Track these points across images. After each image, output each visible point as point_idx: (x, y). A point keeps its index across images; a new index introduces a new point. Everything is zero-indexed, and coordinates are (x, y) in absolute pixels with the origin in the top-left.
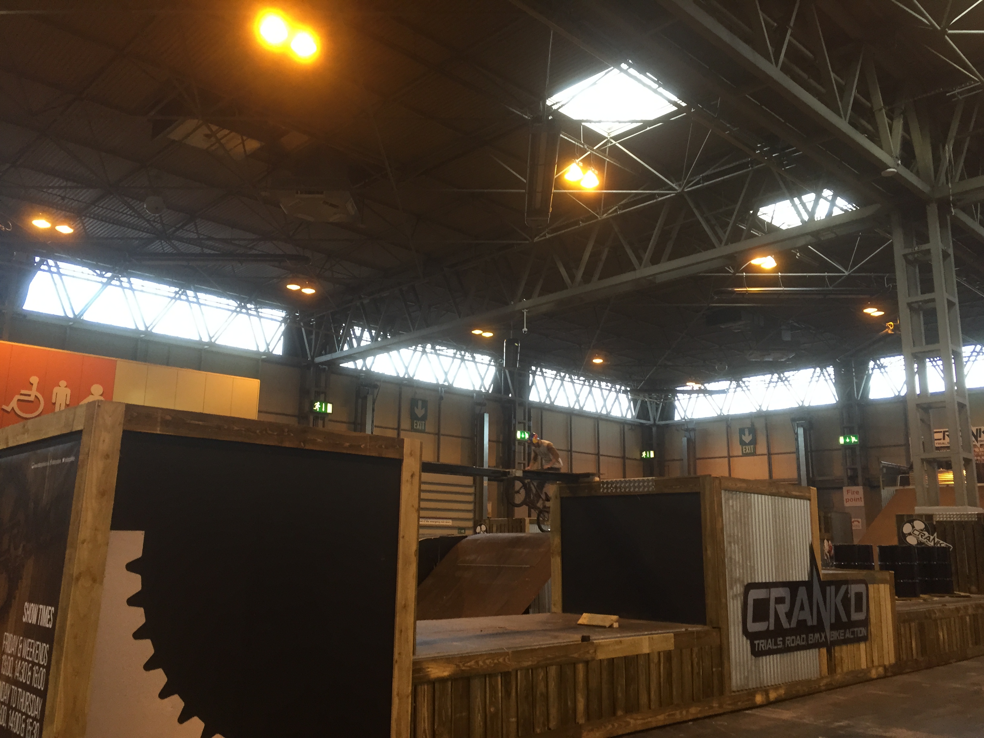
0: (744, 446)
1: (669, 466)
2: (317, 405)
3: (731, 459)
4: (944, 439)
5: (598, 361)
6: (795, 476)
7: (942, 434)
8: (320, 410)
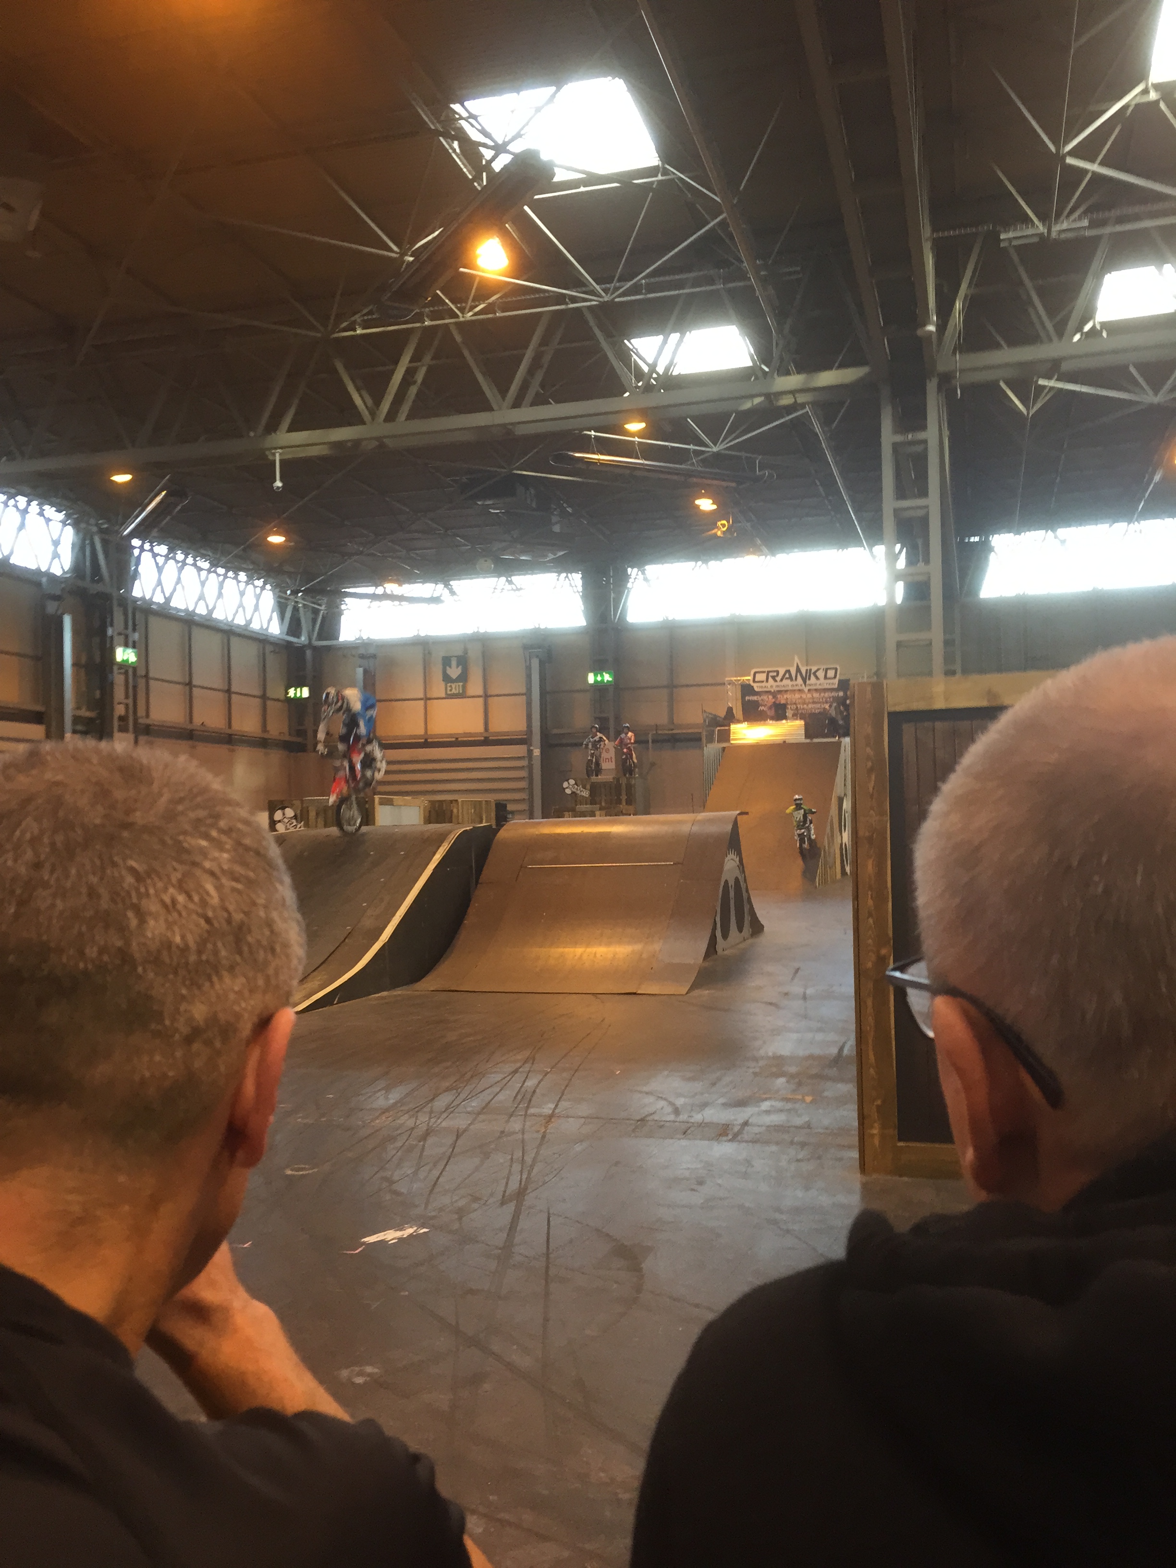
4: (767, 681)
5: (276, 539)
6: (522, 726)
7: (765, 675)
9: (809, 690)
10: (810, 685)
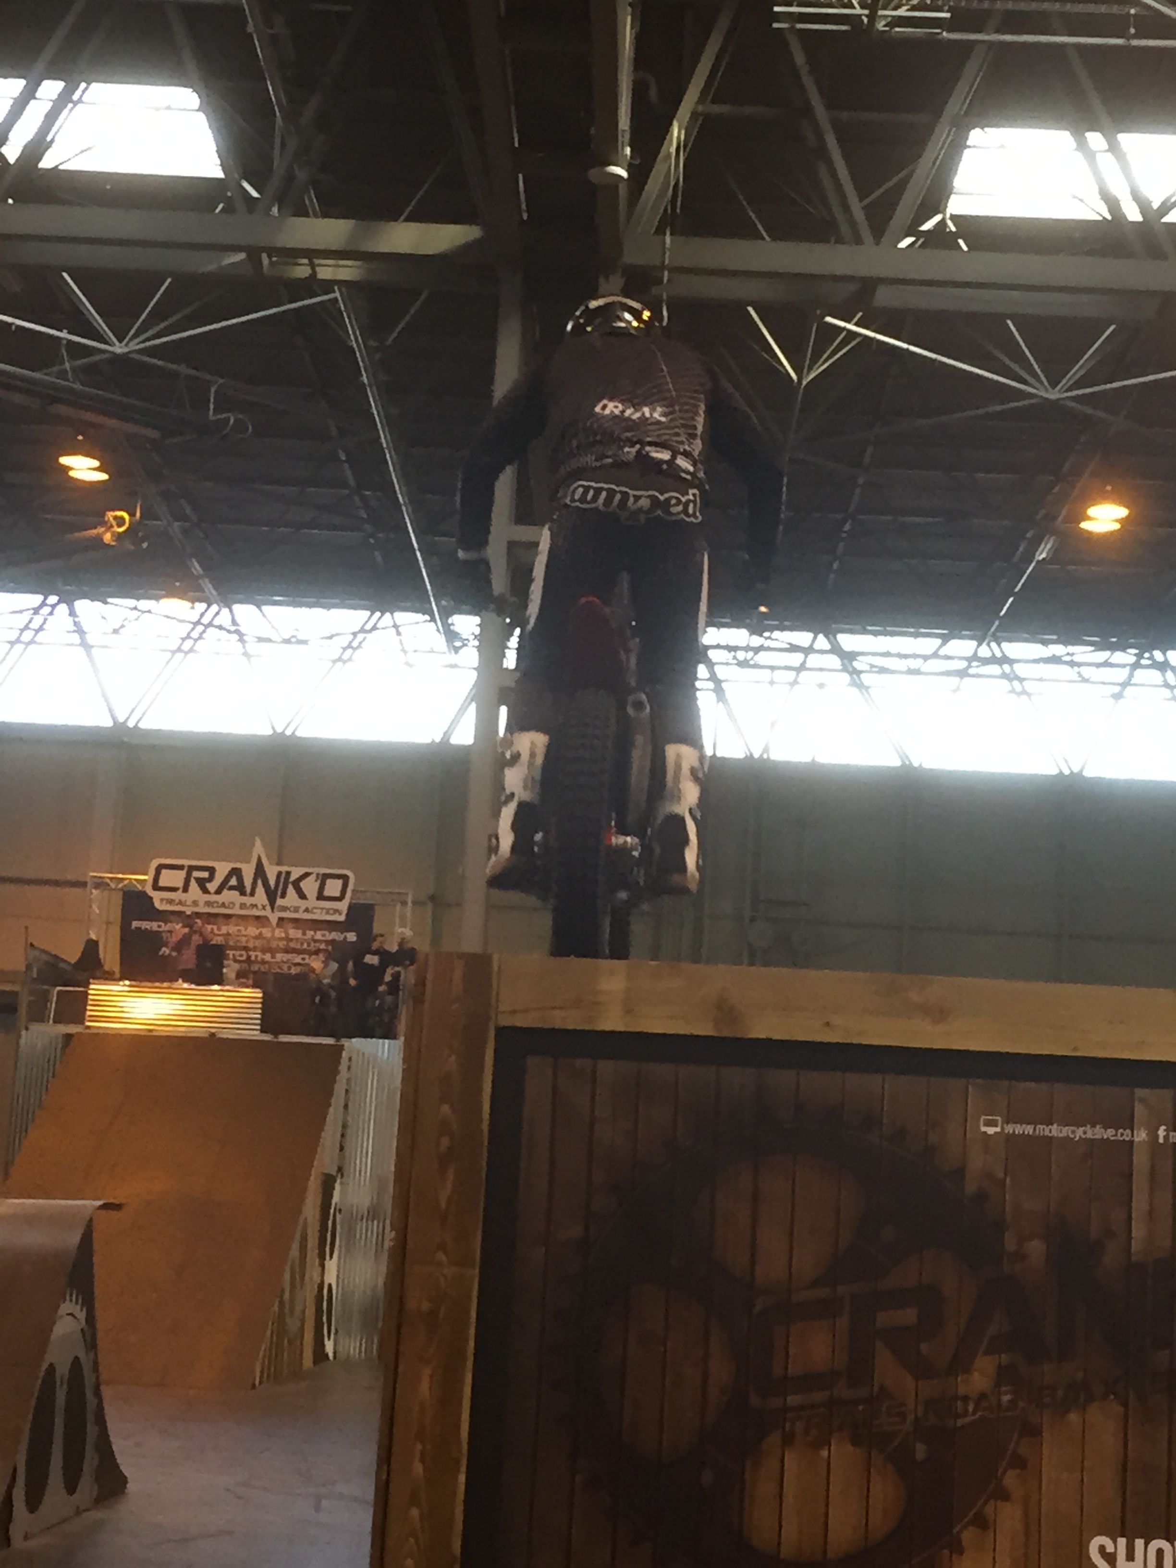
9: (281, 919)
10: (284, 909)
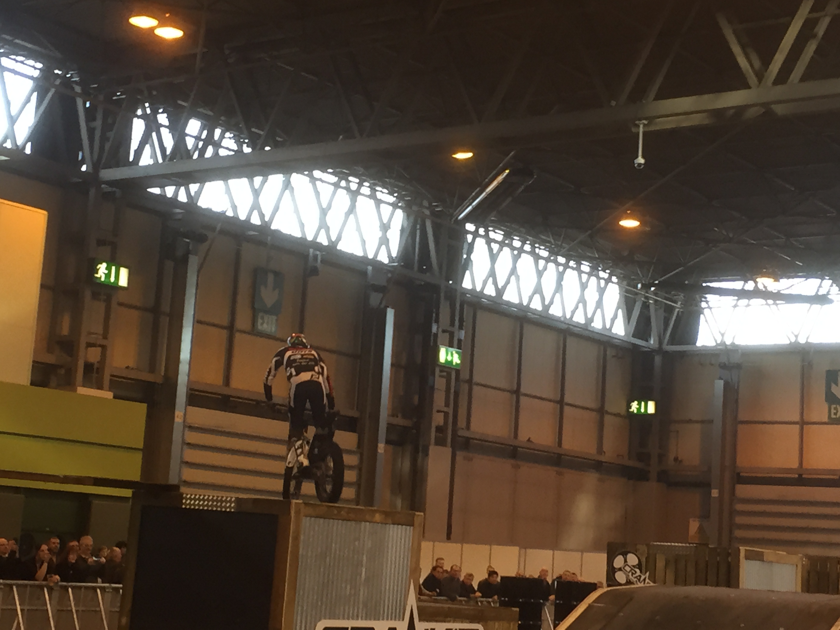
0: (834, 404)
1: (678, 432)
2: (102, 268)
3: (805, 426)
5: (630, 223)
8: (107, 280)
